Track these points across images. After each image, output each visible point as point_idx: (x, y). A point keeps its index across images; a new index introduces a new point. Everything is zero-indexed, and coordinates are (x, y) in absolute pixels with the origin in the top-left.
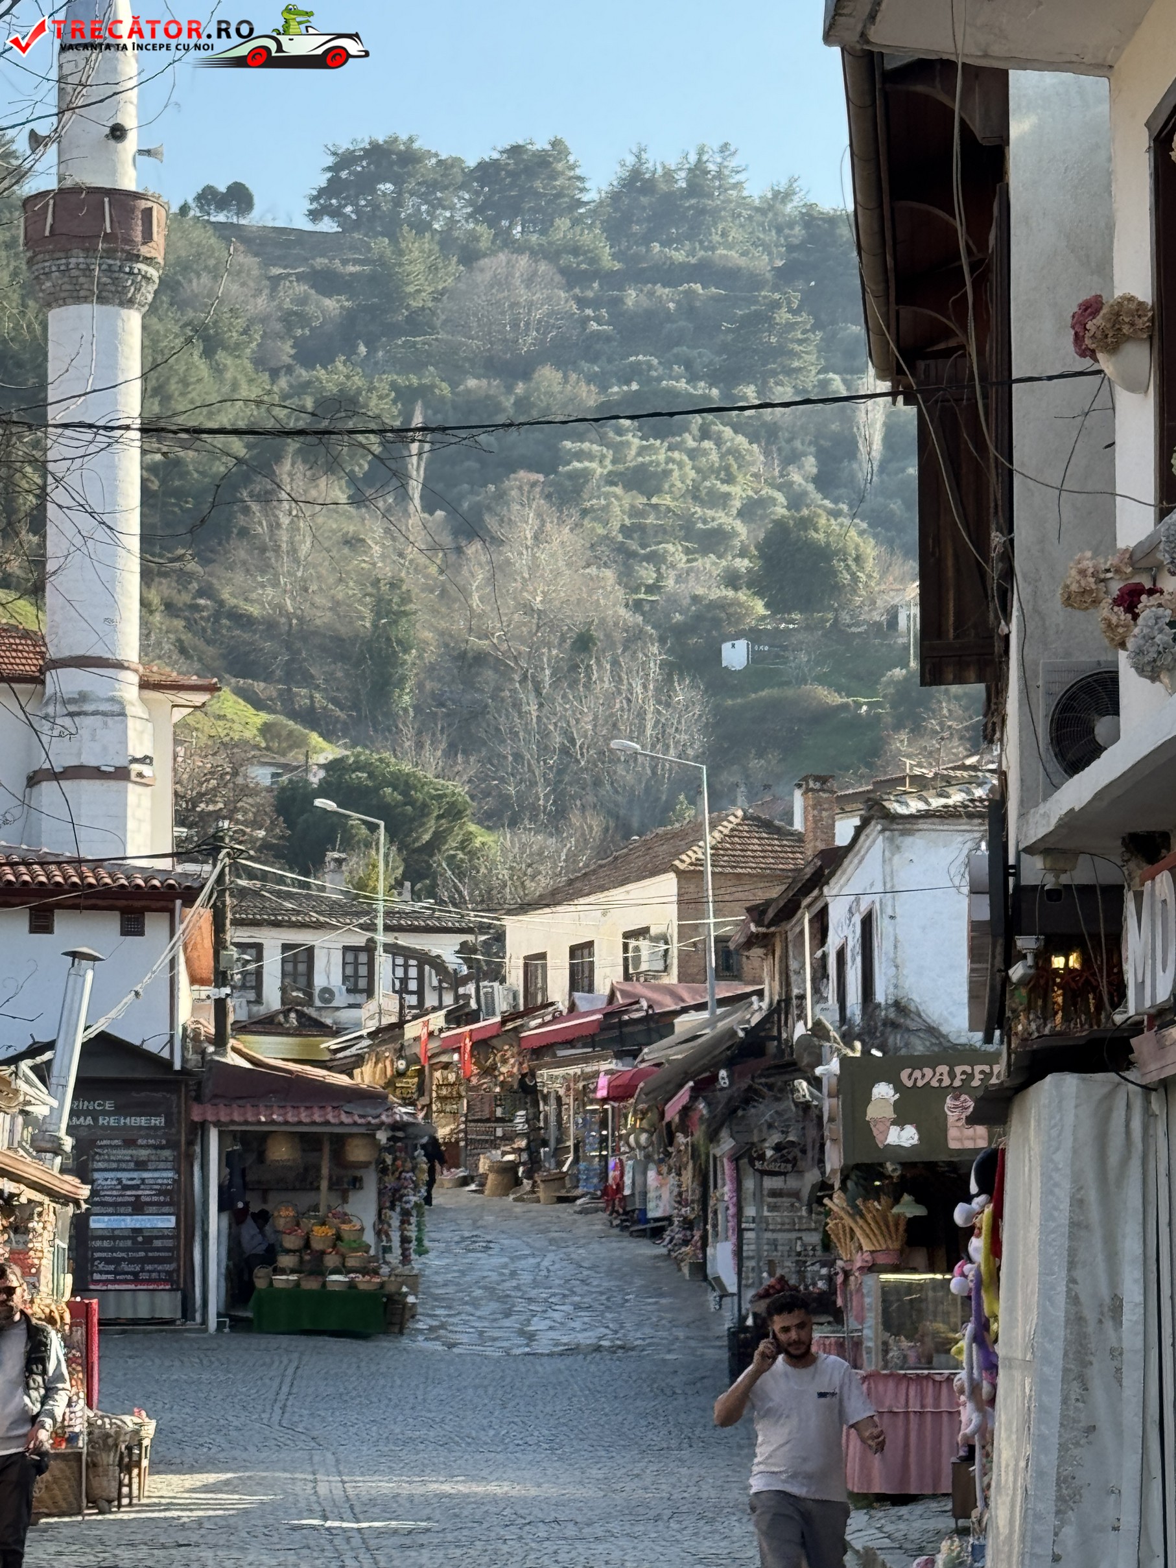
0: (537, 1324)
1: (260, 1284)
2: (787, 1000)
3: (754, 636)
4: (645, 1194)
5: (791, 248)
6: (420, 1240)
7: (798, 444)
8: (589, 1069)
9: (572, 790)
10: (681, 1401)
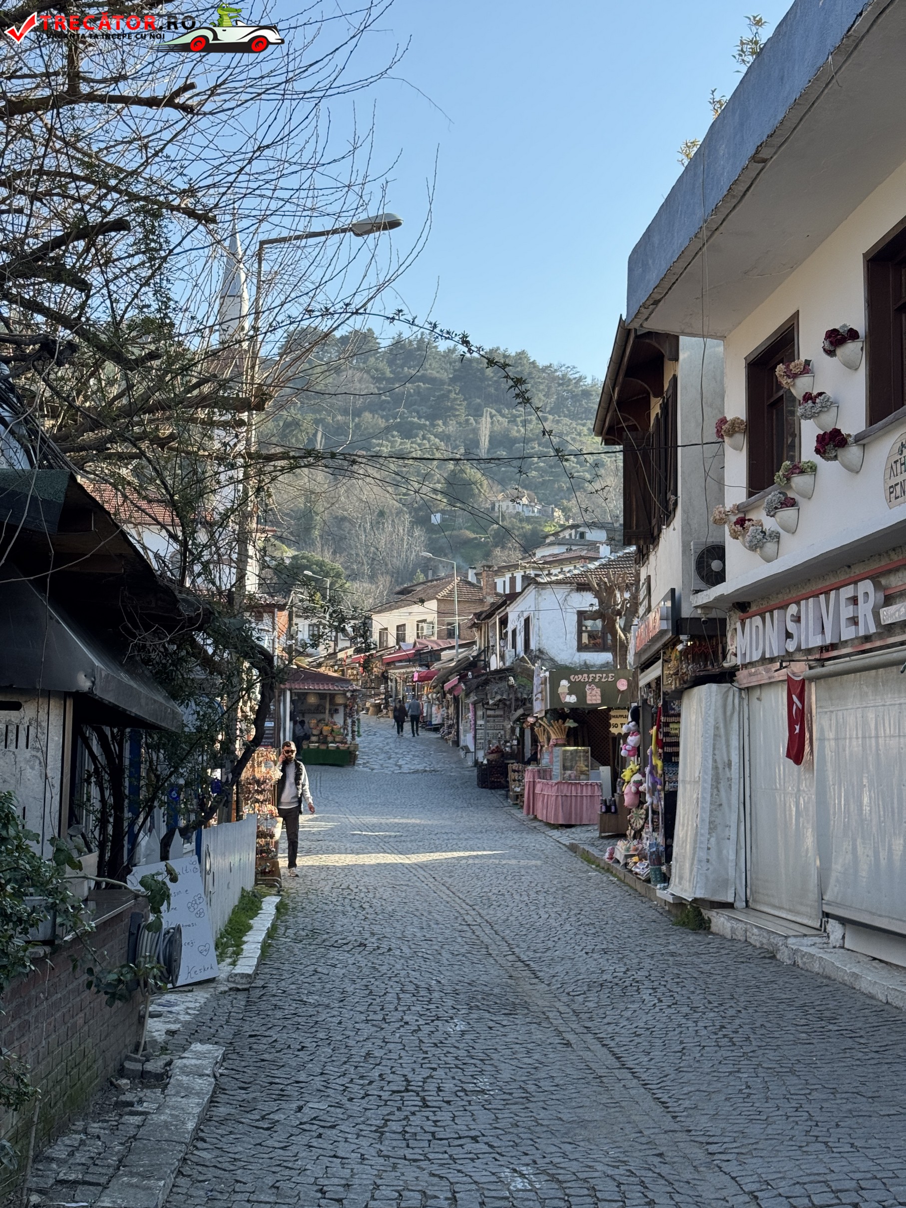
0: (401, 762)
1: (305, 747)
2: (488, 647)
3: (443, 512)
4: (431, 715)
5: (455, 370)
6: (358, 732)
7: (457, 442)
8: (409, 670)
9: (377, 567)
10: (461, 790)
